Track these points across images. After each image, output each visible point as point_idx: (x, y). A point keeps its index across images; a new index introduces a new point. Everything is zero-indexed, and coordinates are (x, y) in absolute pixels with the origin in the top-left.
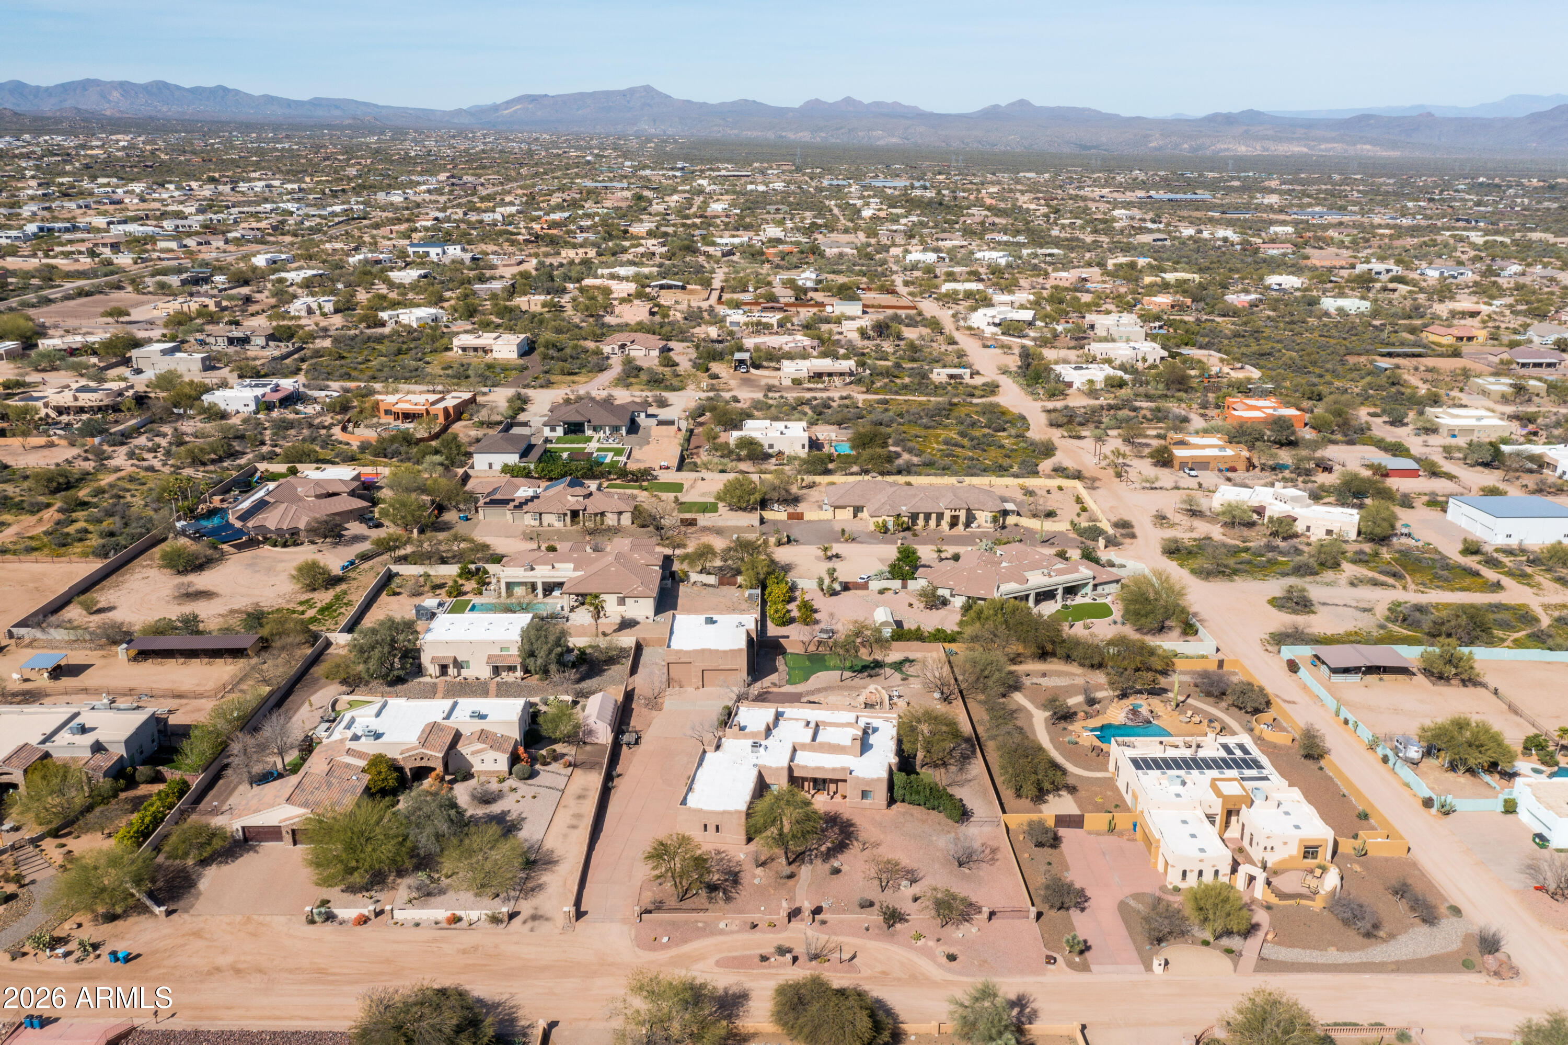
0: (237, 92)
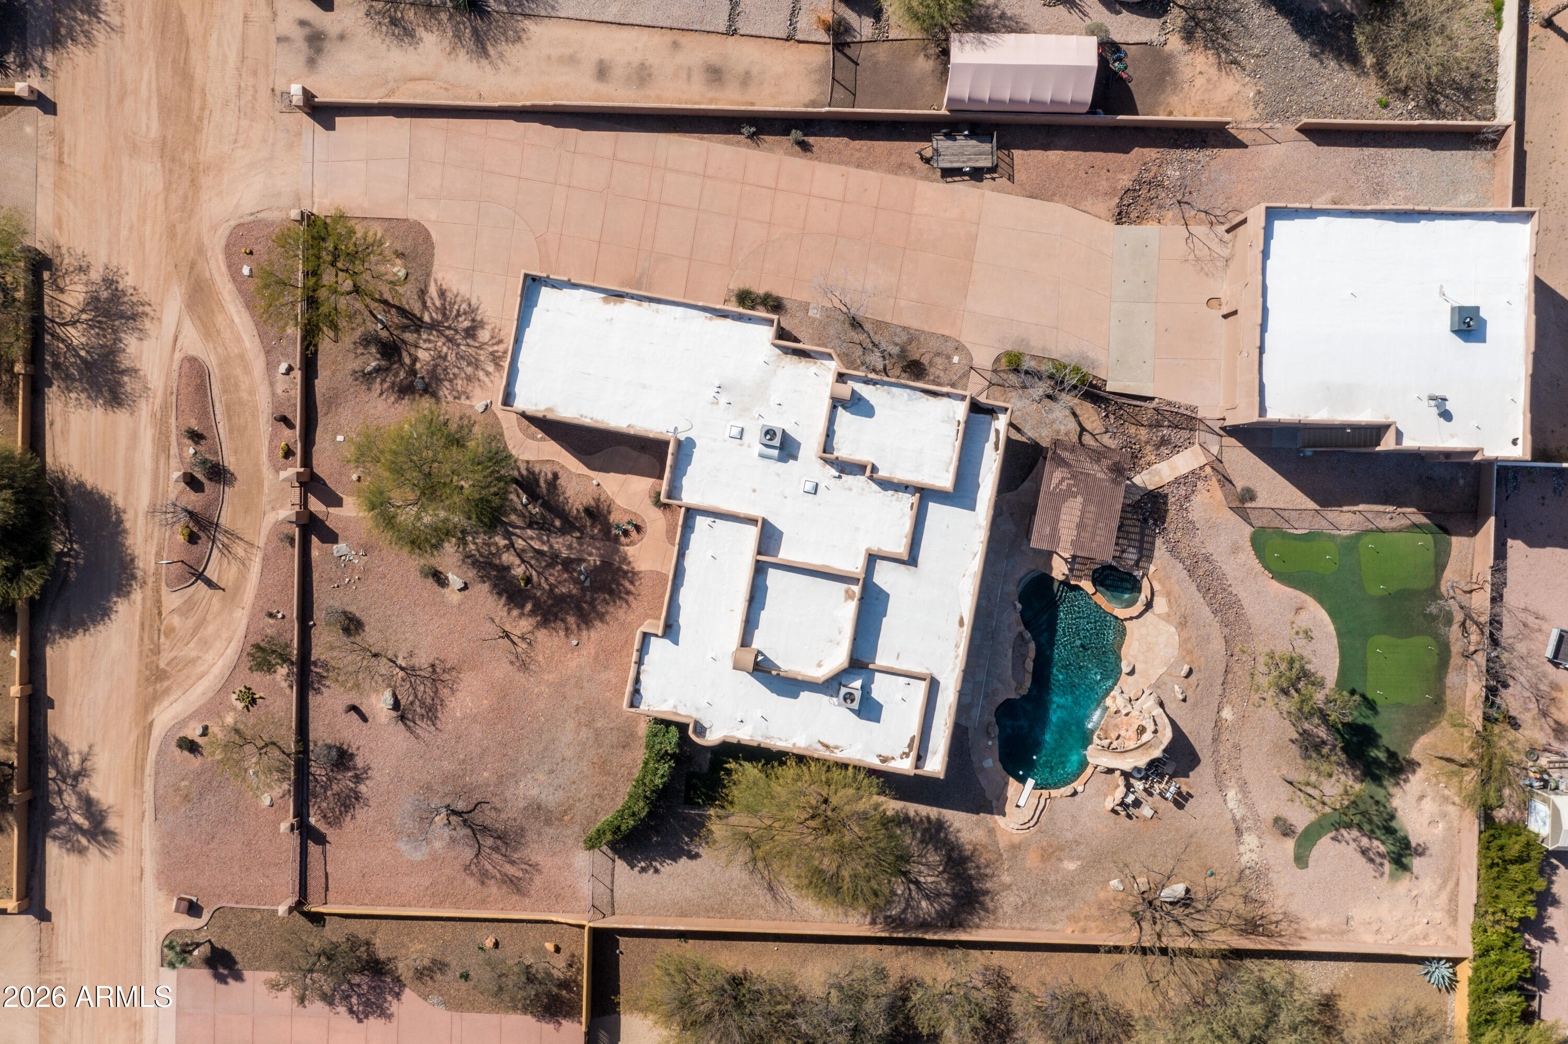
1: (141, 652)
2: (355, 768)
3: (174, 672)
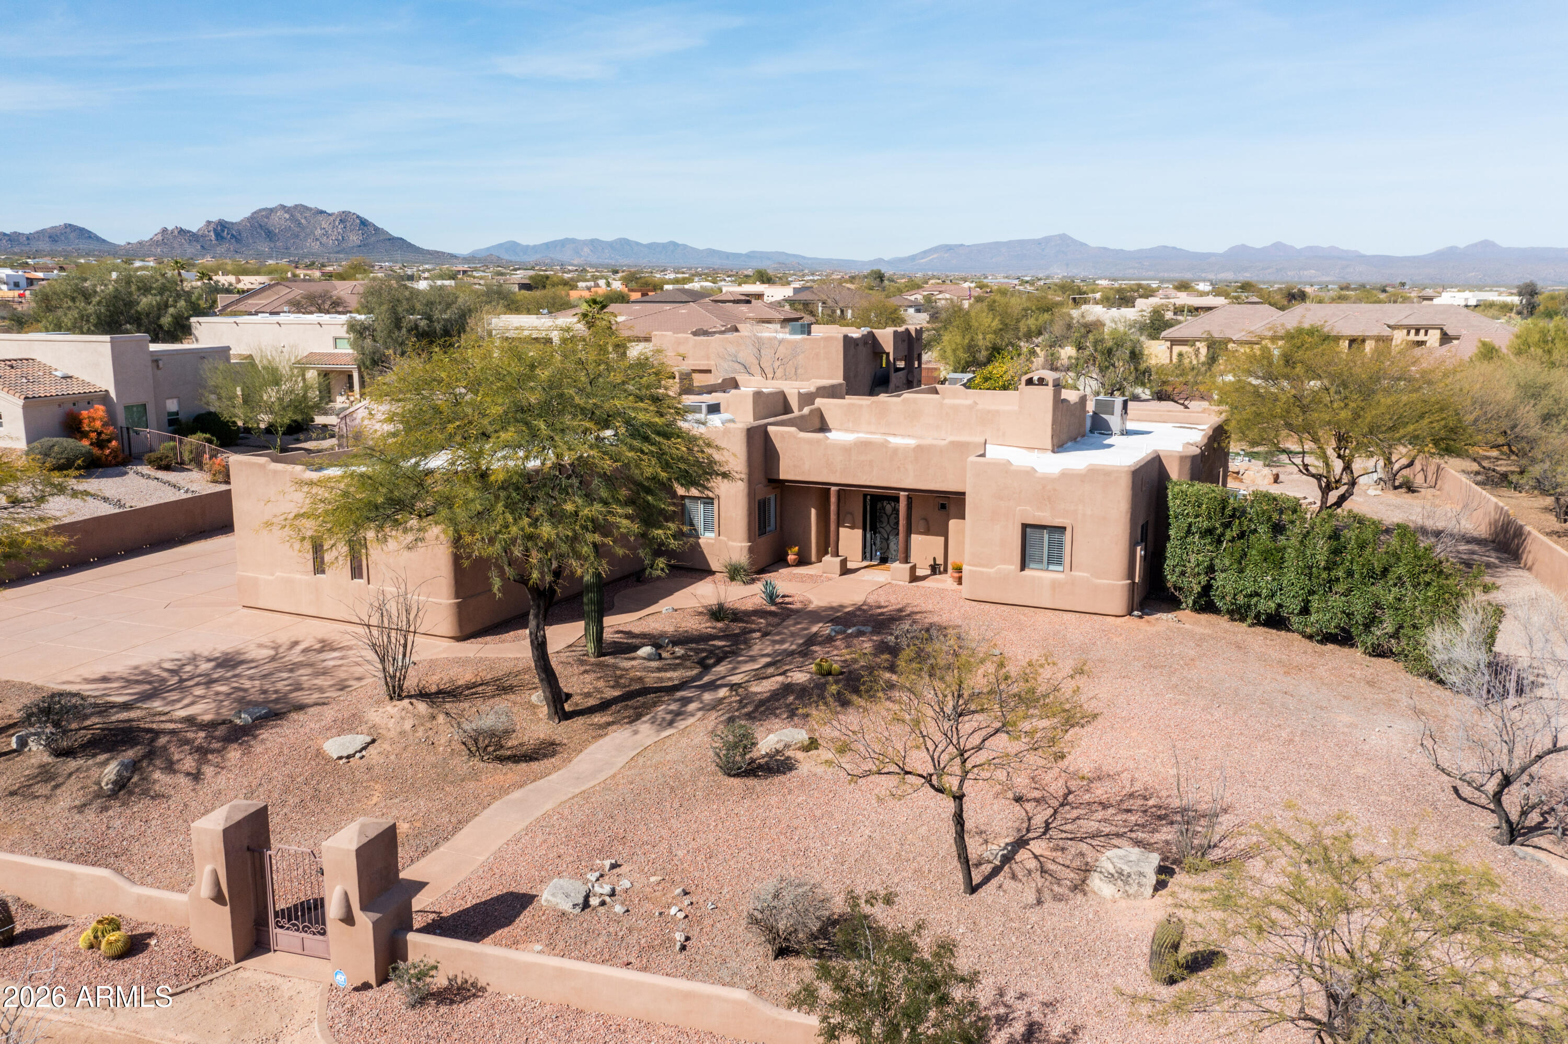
0: (685, 247)
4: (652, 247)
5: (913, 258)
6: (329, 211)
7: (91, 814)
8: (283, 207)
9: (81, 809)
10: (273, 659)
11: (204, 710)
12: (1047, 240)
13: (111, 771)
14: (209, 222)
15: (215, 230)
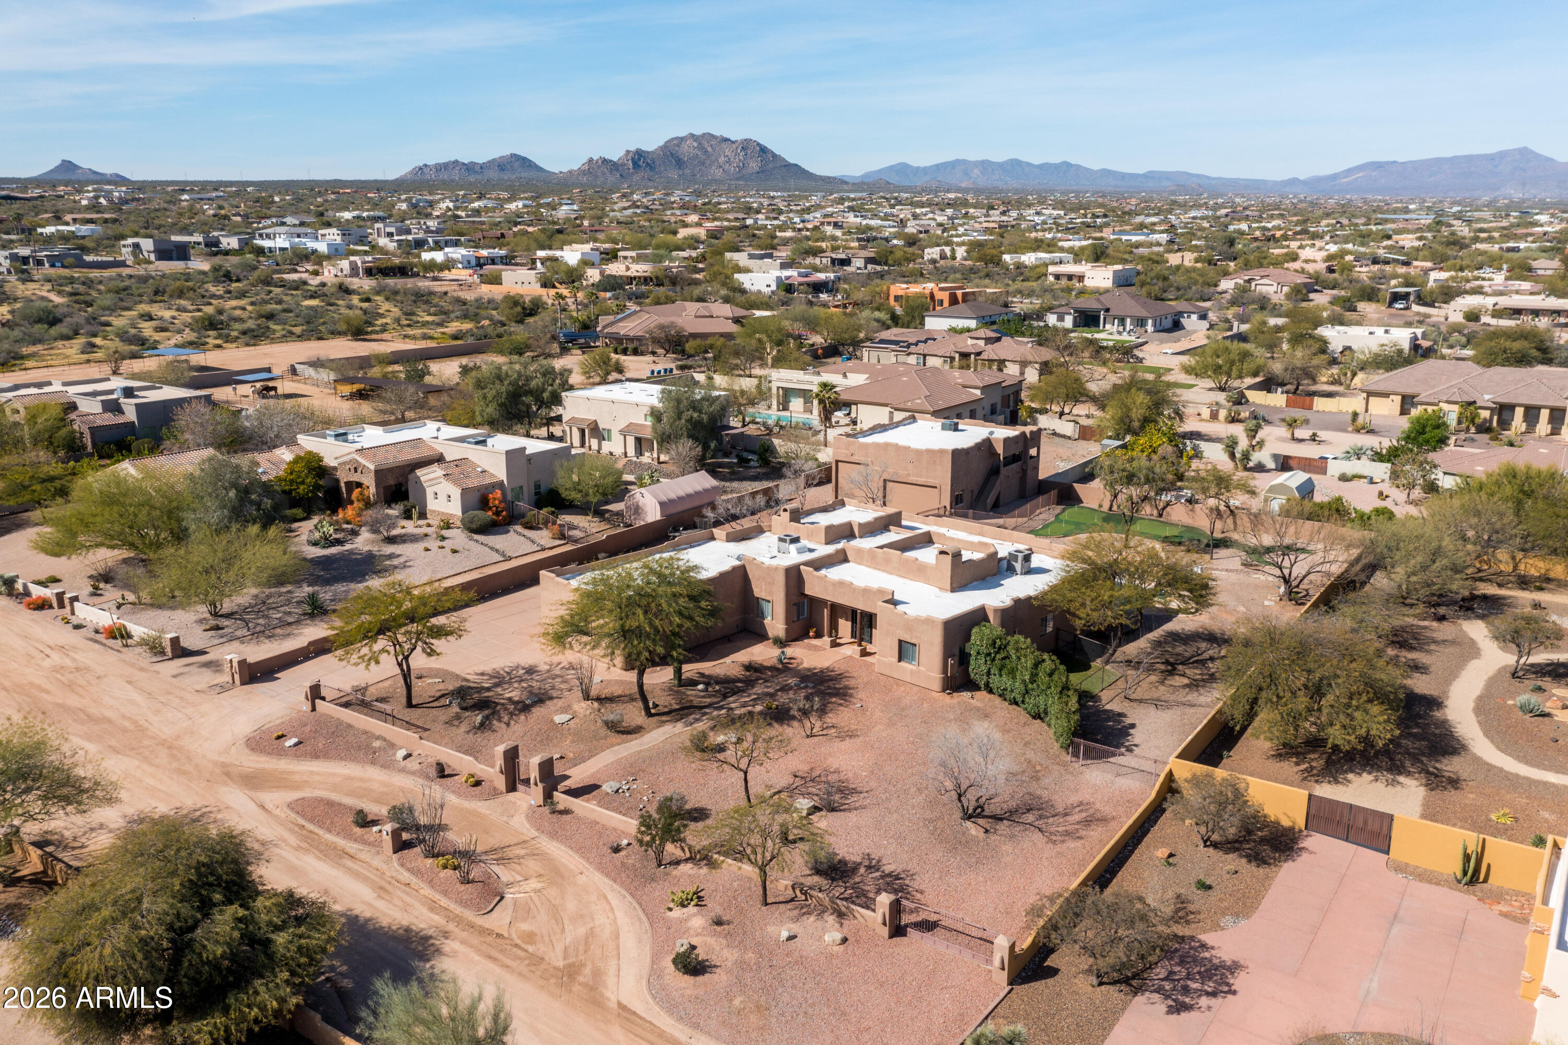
0: (1078, 167)
1: (520, 974)
2: (860, 864)
3: (582, 957)
4: (1045, 168)
5: (1334, 177)
6: (733, 139)
7: (471, 735)
8: (692, 135)
9: (468, 732)
10: (548, 671)
11: (515, 695)
12: (1503, 155)
13: (479, 719)
14: (628, 152)
15: (633, 159)
